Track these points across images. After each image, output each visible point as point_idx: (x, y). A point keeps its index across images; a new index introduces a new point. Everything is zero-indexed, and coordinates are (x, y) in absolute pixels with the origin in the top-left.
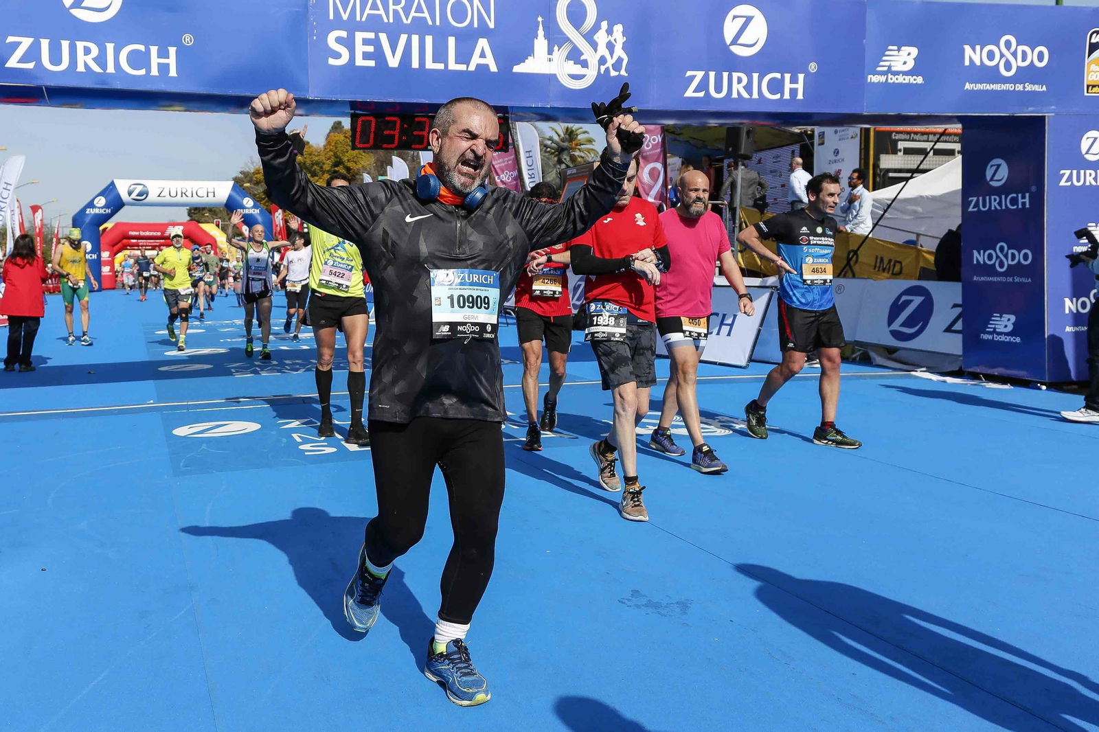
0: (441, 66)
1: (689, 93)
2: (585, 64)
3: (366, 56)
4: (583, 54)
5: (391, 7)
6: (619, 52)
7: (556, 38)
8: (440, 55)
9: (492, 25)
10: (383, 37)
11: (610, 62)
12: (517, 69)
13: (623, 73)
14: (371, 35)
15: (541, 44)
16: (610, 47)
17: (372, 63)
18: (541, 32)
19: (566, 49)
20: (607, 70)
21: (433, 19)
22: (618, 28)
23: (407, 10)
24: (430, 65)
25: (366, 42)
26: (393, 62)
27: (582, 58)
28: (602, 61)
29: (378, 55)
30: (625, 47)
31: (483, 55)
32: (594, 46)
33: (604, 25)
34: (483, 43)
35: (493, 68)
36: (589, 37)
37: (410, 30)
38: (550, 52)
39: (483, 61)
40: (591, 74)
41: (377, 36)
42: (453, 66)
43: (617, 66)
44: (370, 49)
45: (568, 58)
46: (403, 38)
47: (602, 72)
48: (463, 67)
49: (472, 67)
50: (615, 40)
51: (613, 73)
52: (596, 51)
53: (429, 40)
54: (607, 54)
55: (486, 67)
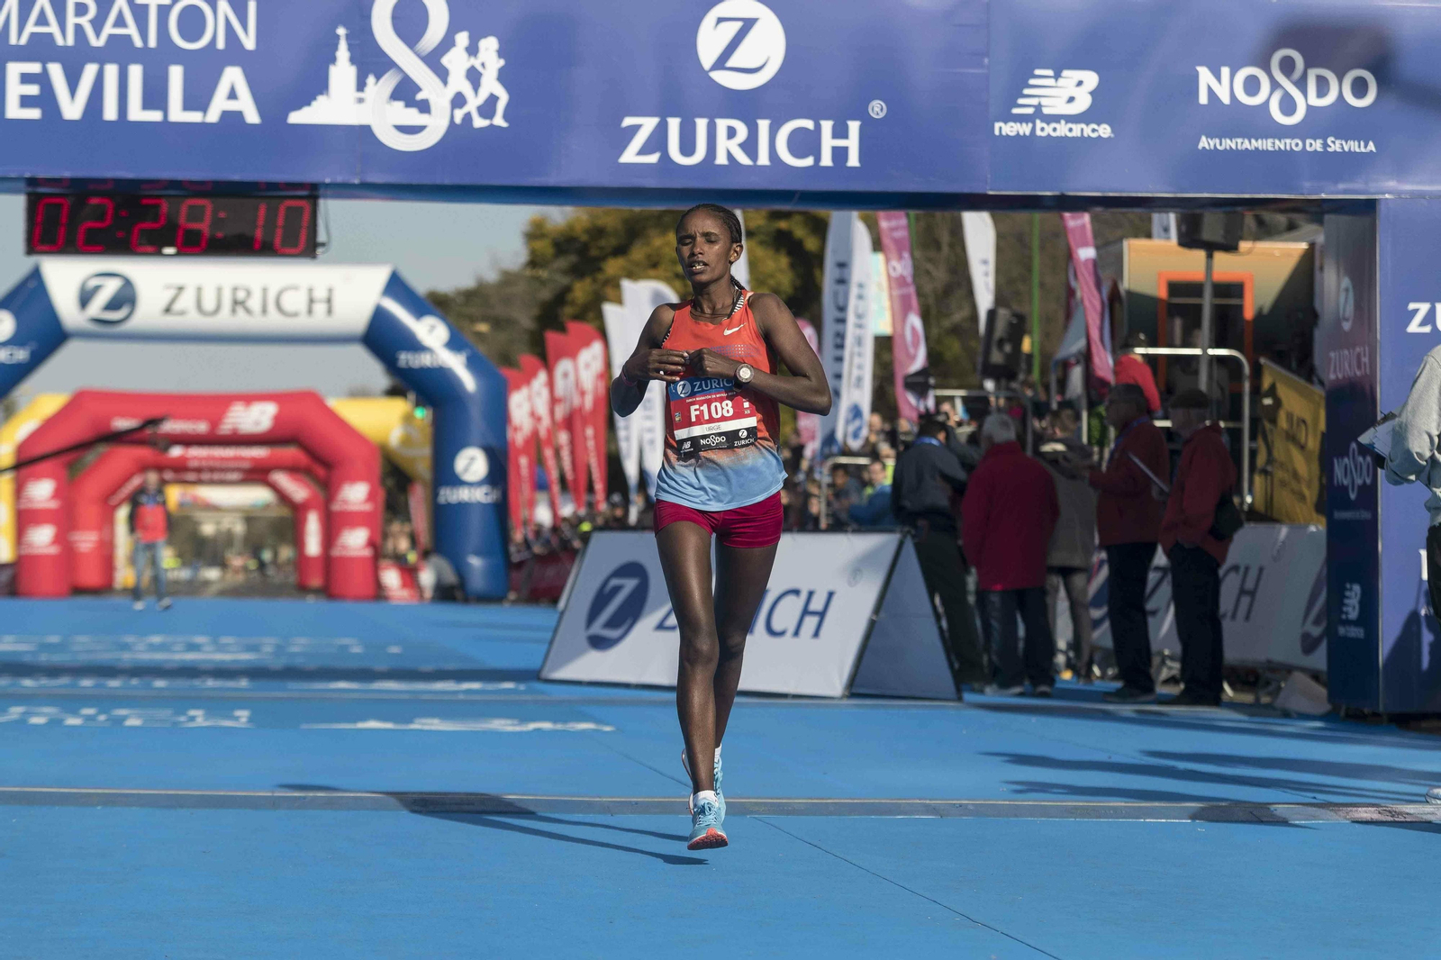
0: (155, 116)
1: (630, 156)
2: (424, 107)
3: (26, 101)
4: (419, 89)
5: (71, 20)
6: (491, 85)
7: (371, 62)
8: (155, 96)
9: (249, 43)
10: (56, 72)
11: (473, 103)
12: (296, 118)
13: (499, 121)
14: (34, 68)
15: (342, 72)
16: (474, 77)
17: (34, 114)
18: (343, 53)
19: (389, 82)
20: (468, 117)
21: (144, 34)
22: (489, 45)
23: (98, 24)
24: (136, 113)
25: (26, 79)
26: (72, 109)
27: (420, 96)
28: (459, 100)
29: (46, 99)
30: (503, 77)
31: (232, 95)
32: (443, 74)
33: (462, 39)
34: (233, 76)
35: (252, 117)
36: (434, 61)
37: (101, 57)
38: (361, 86)
39: (232, 106)
40: (435, 127)
41: (45, 70)
42: (177, 114)
43: (488, 109)
44: (33, 90)
45: (395, 96)
46: (90, 71)
47: (458, 120)
48: (195, 117)
49: (213, 116)
50: (483, 65)
51: (479, 123)
52: (445, 82)
53: (136, 72)
54: (467, 89)
55: (238, 115)
